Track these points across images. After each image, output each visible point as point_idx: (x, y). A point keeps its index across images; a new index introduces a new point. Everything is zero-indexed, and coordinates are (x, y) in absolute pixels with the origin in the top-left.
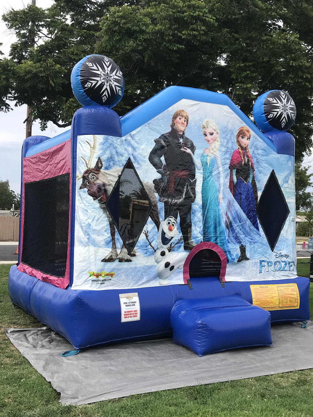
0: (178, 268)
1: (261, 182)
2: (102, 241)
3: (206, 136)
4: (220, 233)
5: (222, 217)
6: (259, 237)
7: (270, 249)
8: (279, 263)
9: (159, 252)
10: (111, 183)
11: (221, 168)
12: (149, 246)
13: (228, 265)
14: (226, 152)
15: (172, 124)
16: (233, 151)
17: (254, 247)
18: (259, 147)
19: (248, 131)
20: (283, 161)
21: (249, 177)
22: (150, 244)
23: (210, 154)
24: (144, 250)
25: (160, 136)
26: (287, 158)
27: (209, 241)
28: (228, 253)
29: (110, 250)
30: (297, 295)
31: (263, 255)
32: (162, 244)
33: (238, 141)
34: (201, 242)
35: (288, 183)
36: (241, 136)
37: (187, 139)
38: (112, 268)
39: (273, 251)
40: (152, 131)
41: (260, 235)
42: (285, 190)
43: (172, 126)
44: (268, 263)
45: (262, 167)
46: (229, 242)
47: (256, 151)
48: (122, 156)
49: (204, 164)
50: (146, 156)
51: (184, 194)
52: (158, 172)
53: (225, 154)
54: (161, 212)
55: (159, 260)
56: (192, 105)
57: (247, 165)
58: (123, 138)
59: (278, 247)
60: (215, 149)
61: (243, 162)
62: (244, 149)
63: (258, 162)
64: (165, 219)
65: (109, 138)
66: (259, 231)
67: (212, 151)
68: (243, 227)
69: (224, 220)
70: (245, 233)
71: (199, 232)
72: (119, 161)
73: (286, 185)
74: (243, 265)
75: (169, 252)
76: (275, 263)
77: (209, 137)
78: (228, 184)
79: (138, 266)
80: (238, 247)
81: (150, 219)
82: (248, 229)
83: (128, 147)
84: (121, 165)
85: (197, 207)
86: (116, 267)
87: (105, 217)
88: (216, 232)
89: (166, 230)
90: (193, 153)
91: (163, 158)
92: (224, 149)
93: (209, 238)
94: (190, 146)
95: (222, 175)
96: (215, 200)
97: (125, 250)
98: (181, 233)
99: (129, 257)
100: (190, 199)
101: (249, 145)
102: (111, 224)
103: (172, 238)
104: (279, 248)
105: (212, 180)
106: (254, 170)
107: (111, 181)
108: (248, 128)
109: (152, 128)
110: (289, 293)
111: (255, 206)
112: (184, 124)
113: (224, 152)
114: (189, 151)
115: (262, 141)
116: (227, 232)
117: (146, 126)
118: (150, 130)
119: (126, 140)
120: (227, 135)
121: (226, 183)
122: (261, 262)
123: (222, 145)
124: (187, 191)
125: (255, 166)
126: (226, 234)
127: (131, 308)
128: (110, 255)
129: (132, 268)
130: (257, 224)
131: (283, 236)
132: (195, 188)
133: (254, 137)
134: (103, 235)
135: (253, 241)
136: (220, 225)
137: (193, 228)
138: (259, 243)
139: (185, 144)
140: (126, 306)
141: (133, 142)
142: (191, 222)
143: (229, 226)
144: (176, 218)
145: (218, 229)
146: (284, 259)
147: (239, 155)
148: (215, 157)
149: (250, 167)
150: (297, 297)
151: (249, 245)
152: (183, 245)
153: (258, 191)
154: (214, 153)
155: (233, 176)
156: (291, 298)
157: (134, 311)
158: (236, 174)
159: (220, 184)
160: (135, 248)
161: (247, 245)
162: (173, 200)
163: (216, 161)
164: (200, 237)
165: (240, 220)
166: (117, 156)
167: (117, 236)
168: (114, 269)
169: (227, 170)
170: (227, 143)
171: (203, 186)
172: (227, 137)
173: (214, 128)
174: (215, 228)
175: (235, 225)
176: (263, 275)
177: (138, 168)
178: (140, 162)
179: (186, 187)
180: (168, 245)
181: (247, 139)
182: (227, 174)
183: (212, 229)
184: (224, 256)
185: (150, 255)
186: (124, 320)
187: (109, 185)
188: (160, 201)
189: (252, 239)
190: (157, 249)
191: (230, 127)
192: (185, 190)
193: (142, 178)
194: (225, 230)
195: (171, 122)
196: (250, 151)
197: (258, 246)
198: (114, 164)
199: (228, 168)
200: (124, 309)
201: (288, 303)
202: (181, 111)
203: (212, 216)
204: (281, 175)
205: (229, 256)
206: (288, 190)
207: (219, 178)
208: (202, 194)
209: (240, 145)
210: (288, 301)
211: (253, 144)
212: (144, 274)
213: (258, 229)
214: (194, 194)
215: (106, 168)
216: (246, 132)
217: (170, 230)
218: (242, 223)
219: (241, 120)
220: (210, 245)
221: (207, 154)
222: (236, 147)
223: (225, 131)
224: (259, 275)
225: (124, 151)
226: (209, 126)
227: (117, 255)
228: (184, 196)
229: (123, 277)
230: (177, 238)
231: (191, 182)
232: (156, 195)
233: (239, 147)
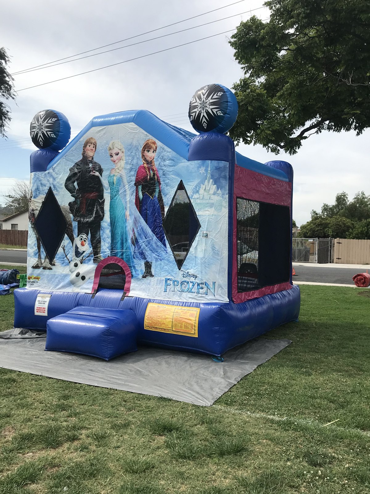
0: (89, 279)
1: (168, 196)
2: (32, 252)
3: (112, 157)
4: (126, 249)
5: (129, 233)
6: (166, 254)
7: (177, 267)
8: (188, 283)
9: (72, 264)
10: (37, 208)
11: (127, 186)
12: (66, 258)
13: (132, 280)
14: (131, 170)
15: (83, 152)
16: (138, 167)
17: (161, 264)
18: (166, 158)
19: (154, 143)
20: (193, 169)
21: (155, 192)
22: (66, 256)
23: (116, 174)
24: (62, 261)
25: (74, 164)
26: (198, 164)
27: (115, 256)
28: (133, 268)
29: (37, 259)
30: (194, 322)
31: (169, 273)
32: (75, 257)
33: (143, 156)
34: (108, 256)
35: (198, 193)
36: (146, 150)
37: (95, 163)
38: (38, 273)
39: (180, 269)
40: (68, 162)
41: (167, 252)
42: (196, 201)
43: (83, 154)
44: (174, 282)
45: (169, 179)
46: (134, 258)
47: (162, 163)
48: (45, 186)
49: (111, 184)
50: (63, 183)
51: (94, 213)
52: (72, 196)
53: (130, 171)
54: (75, 230)
55: (73, 270)
56: (100, 131)
57: (152, 180)
58: (47, 172)
59: (186, 265)
60: (120, 169)
61: (149, 177)
62: (149, 163)
63: (164, 175)
64: (78, 236)
65: (37, 174)
66: (166, 247)
67: (118, 171)
68: (149, 243)
69: (130, 236)
70: (152, 249)
71: (108, 248)
72: (43, 191)
73: (196, 196)
74: (149, 281)
75: (81, 264)
76: (182, 283)
77: (115, 157)
78: (134, 201)
79: (57, 273)
80: (143, 263)
81: (66, 236)
82: (154, 245)
83: (50, 178)
84: (44, 193)
85: (106, 224)
86: (41, 273)
87: (34, 235)
88: (122, 248)
89: (79, 245)
90: (101, 176)
91: (76, 184)
92: (129, 167)
93: (116, 253)
94: (98, 169)
95: (128, 192)
96: (122, 217)
97: (47, 260)
98: (92, 248)
99: (50, 266)
100: (100, 217)
101: (155, 158)
102: (38, 240)
103: (84, 252)
104: (187, 267)
105: (119, 198)
106: (160, 184)
107: (38, 206)
108: (155, 140)
109: (68, 159)
110: (185, 317)
111: (161, 221)
112: (93, 150)
113: (129, 170)
114: (97, 174)
115: (169, 150)
116: (132, 248)
117: (64, 158)
118: (66, 161)
119: (48, 173)
120: (132, 152)
121: (132, 200)
122: (167, 280)
123: (127, 163)
124: (97, 211)
125: (161, 180)
126: (132, 250)
127: (42, 306)
128: (37, 263)
129: (52, 274)
130: (165, 240)
131: (192, 253)
132: (103, 208)
133: (161, 147)
134: (33, 248)
135: (160, 258)
136: (126, 240)
137: (102, 243)
138: (166, 260)
139: (94, 168)
140: (39, 303)
141: (53, 174)
142: (100, 238)
143: (135, 242)
144: (87, 234)
145: (125, 244)
146: (192, 279)
147: (144, 171)
148: (121, 176)
149: (155, 181)
150: (194, 324)
151: (155, 262)
152: (93, 258)
153: (165, 205)
154: (120, 173)
155: (139, 193)
156: (187, 323)
157: (43, 308)
158: (142, 190)
159: (126, 202)
160: (55, 259)
161: (153, 261)
162: (85, 219)
163: (122, 179)
164: (108, 252)
165: (145, 236)
166: (42, 186)
167: (42, 249)
168: (39, 274)
169: (132, 187)
170: (132, 160)
171: (110, 205)
172: (132, 154)
173: (119, 147)
174: (122, 244)
175: (141, 241)
176: (168, 294)
177: (57, 194)
178: (58, 189)
179: (95, 207)
180: (81, 258)
181: (152, 151)
182: (133, 191)
183: (119, 245)
184: (129, 271)
185: (66, 265)
186: (36, 313)
187: (37, 210)
188: (74, 220)
189: (159, 256)
190: (71, 260)
191: (135, 143)
192: (95, 209)
193: (60, 202)
194: (130, 246)
195: (82, 151)
196: (156, 164)
197: (164, 263)
198: (39, 193)
199: (134, 185)
200: (37, 305)
201: (183, 329)
202: (90, 139)
203: (120, 233)
204: (190, 185)
205: (133, 271)
206: (198, 201)
207: (125, 195)
208: (110, 212)
209: (145, 160)
210: (183, 327)
211: (159, 156)
212: (61, 280)
213: (165, 245)
214: (103, 212)
215: (35, 197)
216: (152, 145)
217: (83, 245)
218: (148, 239)
219: (146, 133)
220: (117, 259)
221: (113, 174)
222: (141, 162)
223: (130, 148)
224: (163, 294)
225: (46, 182)
226: (115, 147)
227: (42, 264)
228: (94, 215)
229: (46, 281)
230: (88, 252)
231: (99, 201)
232: (71, 215)
233: (144, 161)
